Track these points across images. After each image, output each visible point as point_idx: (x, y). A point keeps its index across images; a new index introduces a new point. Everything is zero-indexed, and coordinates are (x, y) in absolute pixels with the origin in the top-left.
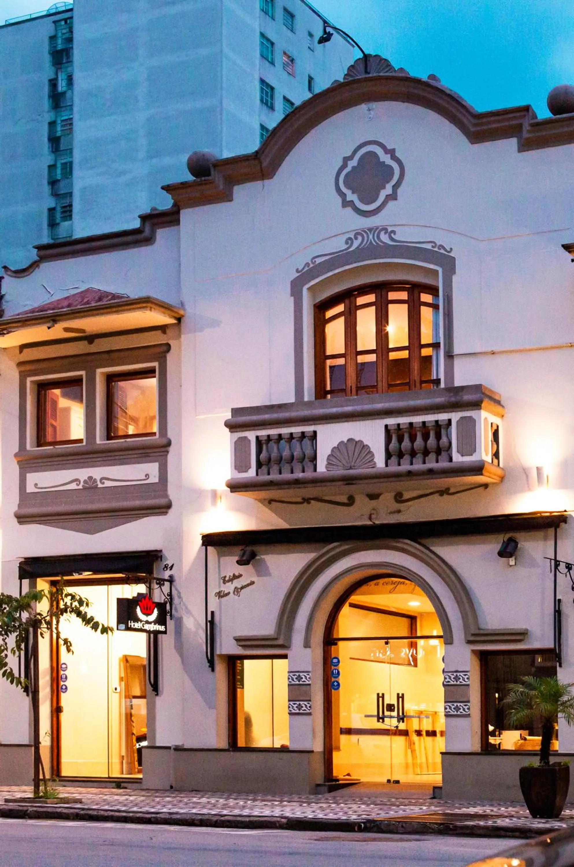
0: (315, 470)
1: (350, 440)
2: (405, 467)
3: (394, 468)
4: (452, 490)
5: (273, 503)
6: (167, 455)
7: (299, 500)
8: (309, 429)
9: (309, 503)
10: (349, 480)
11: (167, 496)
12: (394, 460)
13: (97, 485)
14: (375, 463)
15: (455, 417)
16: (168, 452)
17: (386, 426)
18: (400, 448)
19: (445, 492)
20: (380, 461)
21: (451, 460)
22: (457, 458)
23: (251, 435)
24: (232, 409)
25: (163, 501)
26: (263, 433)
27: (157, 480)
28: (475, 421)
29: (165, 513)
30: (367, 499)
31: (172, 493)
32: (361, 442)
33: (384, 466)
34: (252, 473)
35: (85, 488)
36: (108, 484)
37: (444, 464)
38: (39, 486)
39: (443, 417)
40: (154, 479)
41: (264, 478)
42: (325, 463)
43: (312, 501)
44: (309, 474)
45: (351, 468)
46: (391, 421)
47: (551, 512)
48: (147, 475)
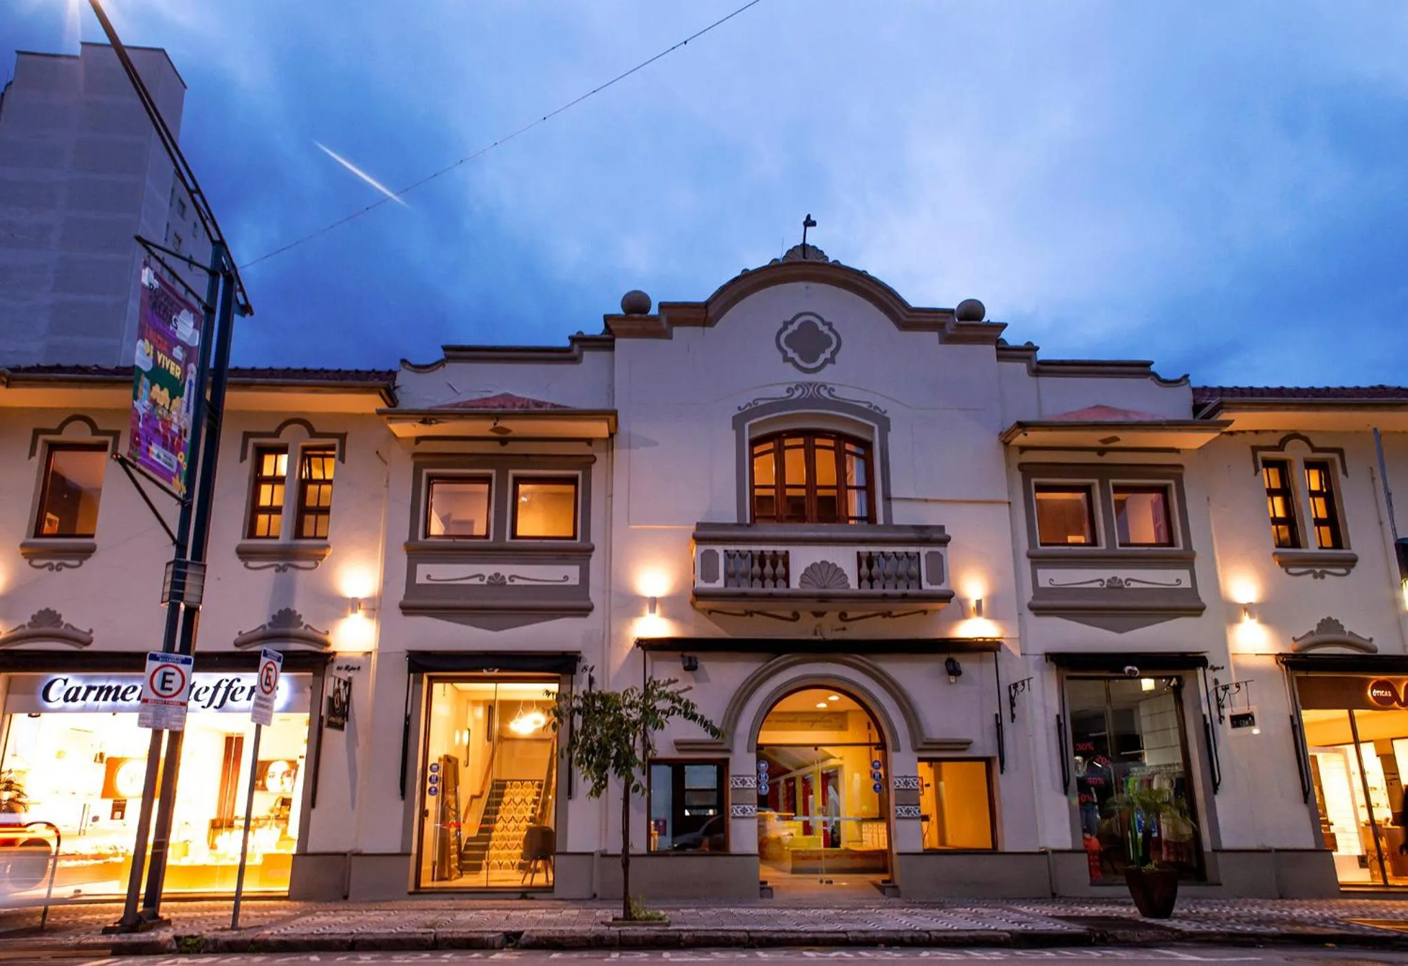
0: (788, 586)
1: (823, 562)
2: (878, 590)
3: (866, 590)
4: (894, 613)
5: (713, 613)
6: (589, 560)
7: (743, 612)
8: (781, 549)
9: (751, 616)
10: (823, 598)
11: (589, 599)
12: (865, 582)
13: (505, 582)
14: (849, 585)
15: (924, 551)
16: (590, 556)
17: (858, 553)
18: (870, 574)
19: (888, 614)
20: (853, 584)
21: (920, 587)
22: (926, 586)
23: (719, 549)
24: (697, 524)
25: (584, 604)
26: (732, 548)
27: (577, 582)
28: (942, 556)
29: (586, 615)
30: (812, 616)
31: (595, 596)
32: (834, 565)
33: (857, 587)
34: (719, 584)
35: (489, 584)
36: (517, 582)
37: (913, 591)
38: (432, 578)
39: (912, 549)
40: (574, 580)
41: (733, 589)
42: (798, 580)
43: (755, 615)
44: (781, 589)
45: (825, 587)
46: (864, 549)
47: (984, 638)
48: (566, 578)
